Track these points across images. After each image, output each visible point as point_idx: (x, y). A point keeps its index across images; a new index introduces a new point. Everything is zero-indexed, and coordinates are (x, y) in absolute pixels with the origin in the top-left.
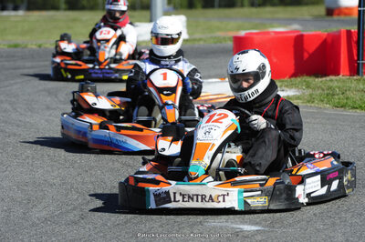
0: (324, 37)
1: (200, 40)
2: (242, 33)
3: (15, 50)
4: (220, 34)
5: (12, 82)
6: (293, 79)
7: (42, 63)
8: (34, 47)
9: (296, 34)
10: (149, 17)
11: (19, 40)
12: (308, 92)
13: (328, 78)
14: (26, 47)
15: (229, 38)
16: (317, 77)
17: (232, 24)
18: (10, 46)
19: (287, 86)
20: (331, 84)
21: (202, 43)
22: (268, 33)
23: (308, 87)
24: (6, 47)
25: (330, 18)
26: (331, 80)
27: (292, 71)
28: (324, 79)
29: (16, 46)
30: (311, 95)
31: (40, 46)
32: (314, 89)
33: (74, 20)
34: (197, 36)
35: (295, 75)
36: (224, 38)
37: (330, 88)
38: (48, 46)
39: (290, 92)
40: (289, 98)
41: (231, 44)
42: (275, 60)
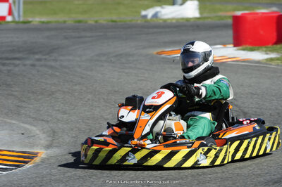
1: (209, 18)
2: (239, 13)
3: (79, 24)
4: (221, 14)
6: (275, 46)
9: (277, 14)
11: (80, 17)
14: (86, 23)
15: (229, 17)
17: (230, 7)
18: (75, 22)
19: (270, 51)
21: (209, 20)
22: (257, 13)
24: (73, 22)
27: (275, 40)
29: (80, 22)
31: (96, 22)
34: (205, 15)
35: (276, 43)
36: (226, 17)
38: (102, 22)
39: (273, 55)
40: (272, 59)
41: (230, 21)
42: (262, 32)
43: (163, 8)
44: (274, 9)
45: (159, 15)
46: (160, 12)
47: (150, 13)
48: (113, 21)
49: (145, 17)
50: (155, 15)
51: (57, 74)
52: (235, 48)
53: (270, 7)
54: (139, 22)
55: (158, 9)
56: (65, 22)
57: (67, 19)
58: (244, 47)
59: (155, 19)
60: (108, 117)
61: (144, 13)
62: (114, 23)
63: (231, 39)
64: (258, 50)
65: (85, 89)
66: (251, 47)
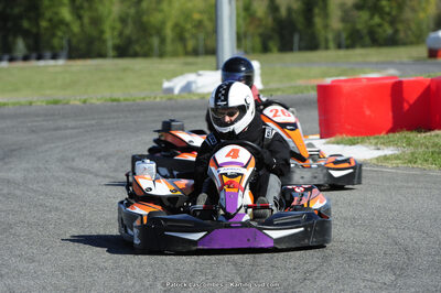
0: (427, 83)
1: (278, 90)
2: (328, 81)
3: (54, 106)
4: (300, 82)
5: (52, 145)
6: (391, 135)
7: (87, 122)
8: (77, 103)
9: (393, 81)
10: (215, 65)
11: (59, 95)
12: (409, 150)
13: (433, 133)
14: (67, 103)
15: (312, 88)
16: (420, 132)
17: (316, 70)
18: (48, 103)
19: (383, 144)
20: (436, 140)
21: (279, 93)
22: (360, 80)
23: (409, 144)
24: (44, 104)
25: (433, 61)
26: (437, 136)
27: (390, 125)
28: (428, 134)
29: (56, 102)
30: (413, 154)
31: (85, 102)
32: (416, 146)
33: (125, 70)
34: (273, 85)
35: (393, 130)
36: (306, 88)
37: (435, 145)
38: (94, 101)
39: (388, 151)
40: (386, 158)
41: (314, 94)
42: (368, 113)
43: (199, 75)
44: (392, 72)
45: (194, 87)
46: (195, 82)
47: (177, 84)
48: (113, 100)
49: (170, 90)
50: (187, 88)
51: (18, 192)
52: (324, 141)
53: (385, 69)
54: (158, 99)
55: (191, 77)
56: (31, 104)
57: (35, 99)
58: (339, 137)
59: (185, 94)
60: (106, 264)
61: (166, 85)
62: (115, 103)
63: (316, 126)
64: (362, 142)
65: (65, 217)
66: (350, 137)
